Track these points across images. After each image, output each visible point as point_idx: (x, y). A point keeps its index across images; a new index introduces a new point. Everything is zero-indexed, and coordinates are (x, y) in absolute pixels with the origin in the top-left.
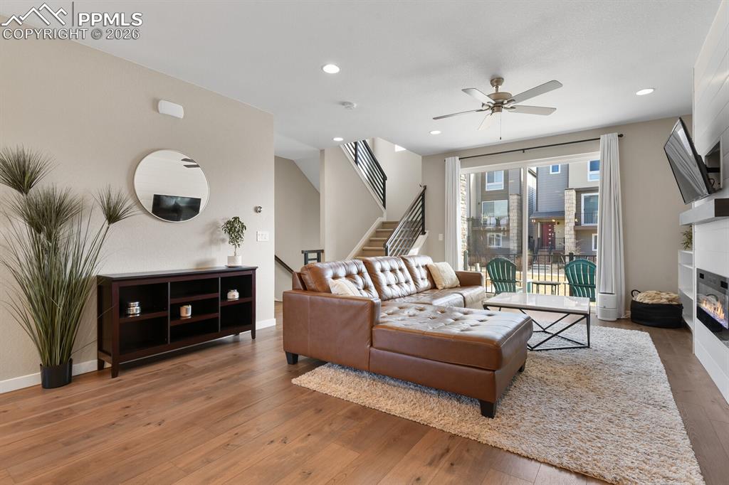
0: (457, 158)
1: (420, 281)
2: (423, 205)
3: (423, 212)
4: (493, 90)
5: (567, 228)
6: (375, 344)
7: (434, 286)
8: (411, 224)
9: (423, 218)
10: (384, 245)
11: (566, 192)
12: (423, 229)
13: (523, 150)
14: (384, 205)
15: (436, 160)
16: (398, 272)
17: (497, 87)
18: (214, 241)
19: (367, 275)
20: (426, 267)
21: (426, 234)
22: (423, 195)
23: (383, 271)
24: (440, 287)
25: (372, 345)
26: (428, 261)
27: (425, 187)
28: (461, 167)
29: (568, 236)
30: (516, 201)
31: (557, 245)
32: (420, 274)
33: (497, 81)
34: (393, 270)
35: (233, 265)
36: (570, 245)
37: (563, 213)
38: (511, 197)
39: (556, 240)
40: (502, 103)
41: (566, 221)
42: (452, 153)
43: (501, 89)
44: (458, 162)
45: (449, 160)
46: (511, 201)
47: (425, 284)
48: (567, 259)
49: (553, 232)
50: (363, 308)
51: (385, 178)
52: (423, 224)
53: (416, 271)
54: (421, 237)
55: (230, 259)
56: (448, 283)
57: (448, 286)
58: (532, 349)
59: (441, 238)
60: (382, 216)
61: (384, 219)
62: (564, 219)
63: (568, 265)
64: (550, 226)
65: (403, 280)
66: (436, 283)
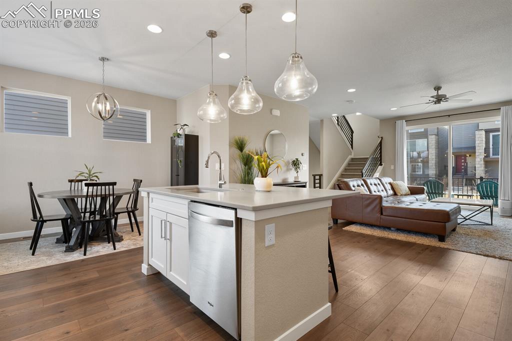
0: (404, 121)
1: (388, 191)
2: (381, 149)
3: (381, 153)
4: (435, 93)
5: (478, 160)
6: (384, 214)
7: (395, 194)
8: (375, 159)
9: (381, 156)
10: (362, 172)
11: (477, 132)
12: (381, 163)
13: (449, 116)
14: (352, 147)
15: (390, 122)
16: (378, 185)
17: (438, 91)
18: (288, 170)
19: (365, 186)
20: (390, 184)
21: (383, 165)
22: (381, 143)
23: (371, 184)
24: (399, 194)
25: (382, 214)
26: (390, 180)
27: (382, 138)
28: (407, 126)
29: (479, 166)
30: (434, 139)
31: (469, 172)
32: (388, 187)
33: (438, 88)
34: (375, 185)
35: (297, 180)
36: (480, 171)
37: (474, 148)
38: (430, 137)
39: (468, 169)
40: (441, 100)
41: (477, 154)
42: (401, 118)
43: (440, 93)
44: (404, 123)
45: (399, 122)
46: (430, 140)
47: (391, 192)
48: (479, 181)
49: (465, 162)
50: (376, 199)
51: (352, 132)
52: (381, 160)
53: (386, 185)
54: (379, 167)
55: (295, 178)
56: (404, 192)
57: (403, 194)
58: (459, 224)
59: (392, 167)
60: (351, 155)
61: (352, 156)
62: (475, 153)
63: (479, 184)
64: (463, 158)
65: (380, 190)
66: (396, 192)
